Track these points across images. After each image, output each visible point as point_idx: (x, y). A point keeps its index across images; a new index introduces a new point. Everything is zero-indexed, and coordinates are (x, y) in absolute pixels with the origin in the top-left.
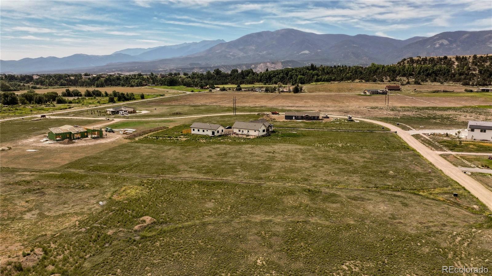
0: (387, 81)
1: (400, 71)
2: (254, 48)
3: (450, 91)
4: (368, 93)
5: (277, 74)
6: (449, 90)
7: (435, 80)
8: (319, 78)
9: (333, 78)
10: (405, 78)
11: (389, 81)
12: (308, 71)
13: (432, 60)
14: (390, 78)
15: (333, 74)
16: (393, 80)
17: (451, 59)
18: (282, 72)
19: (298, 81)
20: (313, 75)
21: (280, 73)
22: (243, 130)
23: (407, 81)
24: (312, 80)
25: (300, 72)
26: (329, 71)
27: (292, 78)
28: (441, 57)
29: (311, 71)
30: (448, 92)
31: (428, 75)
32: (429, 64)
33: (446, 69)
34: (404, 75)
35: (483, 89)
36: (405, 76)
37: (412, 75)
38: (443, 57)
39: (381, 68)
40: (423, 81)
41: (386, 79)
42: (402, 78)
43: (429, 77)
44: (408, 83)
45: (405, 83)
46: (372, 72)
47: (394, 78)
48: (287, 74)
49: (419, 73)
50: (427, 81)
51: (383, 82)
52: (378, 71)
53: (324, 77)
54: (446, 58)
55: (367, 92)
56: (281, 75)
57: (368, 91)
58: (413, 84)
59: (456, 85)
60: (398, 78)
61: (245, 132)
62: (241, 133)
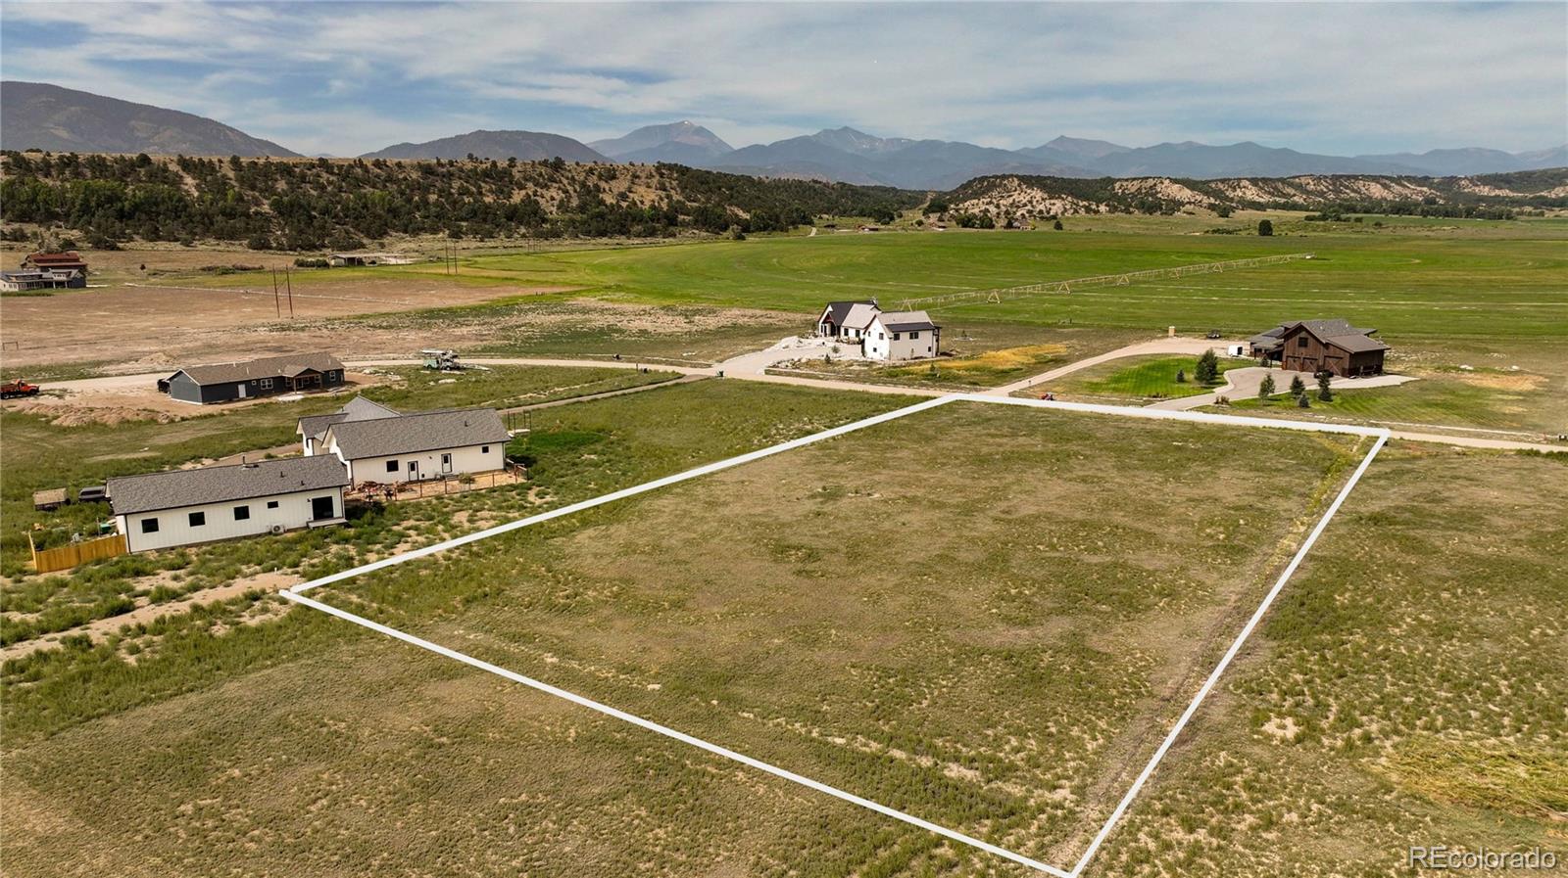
3: (254, 269)
6: (250, 266)
7: (154, 236)
13: (98, 165)
17: (165, 164)
22: (412, 458)
28: (127, 156)
30: (249, 269)
31: (124, 217)
33: (175, 199)
35: (349, 259)
38: (135, 156)
40: (116, 237)
43: (127, 223)
50: (132, 239)
54: (144, 160)
59: (231, 248)
61: (430, 465)
62: (402, 474)
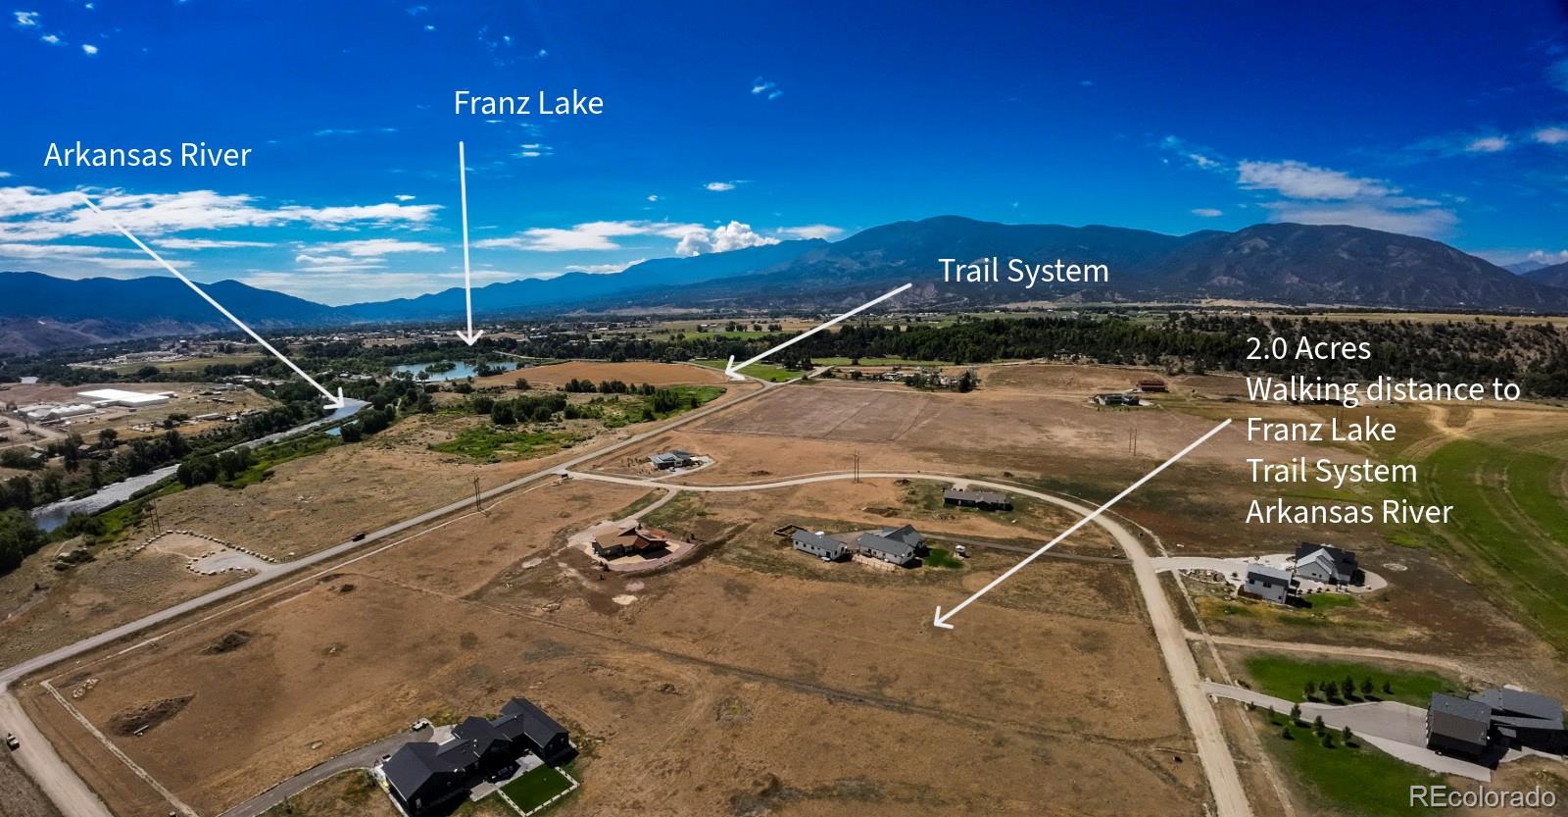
0: (1142, 362)
1: (1166, 344)
2: (880, 254)
4: (1102, 402)
5: (929, 340)
8: (1008, 350)
9: (1036, 351)
10: (1176, 359)
11: (1146, 364)
12: (987, 335)
14: (1147, 358)
15: (1037, 341)
16: (1153, 363)
18: (938, 336)
19: (967, 355)
20: (998, 345)
21: (933, 338)
23: (1180, 365)
24: (995, 354)
25: (972, 337)
26: (1028, 336)
27: (957, 349)
29: (993, 336)
31: (1220, 355)
32: (1223, 330)
34: (1174, 353)
36: (1176, 355)
37: (1190, 352)
39: (1131, 335)
40: (1210, 367)
41: (1140, 359)
42: (1171, 358)
43: (1222, 358)
44: (1182, 371)
45: (1175, 370)
46: (1114, 341)
47: (1155, 358)
48: (947, 340)
49: (1203, 350)
50: (1218, 368)
51: (1135, 364)
52: (1125, 340)
53: (1018, 349)
55: (1100, 399)
56: (935, 342)
57: (1102, 396)
58: (1191, 375)
60: (1162, 358)
